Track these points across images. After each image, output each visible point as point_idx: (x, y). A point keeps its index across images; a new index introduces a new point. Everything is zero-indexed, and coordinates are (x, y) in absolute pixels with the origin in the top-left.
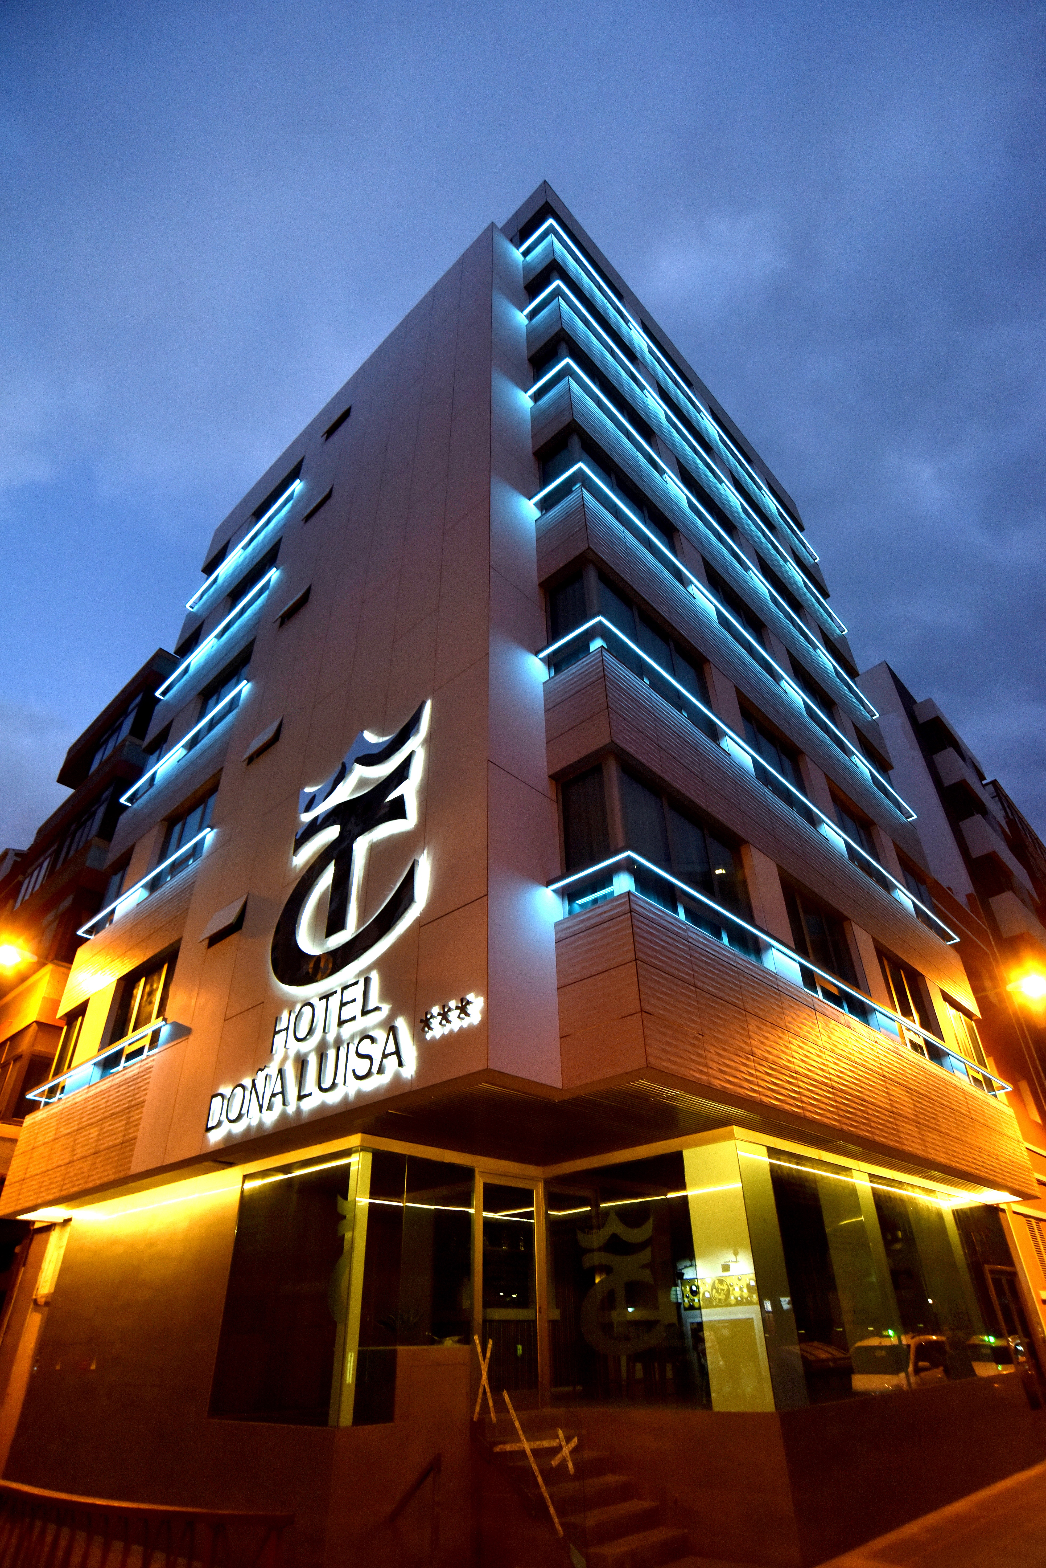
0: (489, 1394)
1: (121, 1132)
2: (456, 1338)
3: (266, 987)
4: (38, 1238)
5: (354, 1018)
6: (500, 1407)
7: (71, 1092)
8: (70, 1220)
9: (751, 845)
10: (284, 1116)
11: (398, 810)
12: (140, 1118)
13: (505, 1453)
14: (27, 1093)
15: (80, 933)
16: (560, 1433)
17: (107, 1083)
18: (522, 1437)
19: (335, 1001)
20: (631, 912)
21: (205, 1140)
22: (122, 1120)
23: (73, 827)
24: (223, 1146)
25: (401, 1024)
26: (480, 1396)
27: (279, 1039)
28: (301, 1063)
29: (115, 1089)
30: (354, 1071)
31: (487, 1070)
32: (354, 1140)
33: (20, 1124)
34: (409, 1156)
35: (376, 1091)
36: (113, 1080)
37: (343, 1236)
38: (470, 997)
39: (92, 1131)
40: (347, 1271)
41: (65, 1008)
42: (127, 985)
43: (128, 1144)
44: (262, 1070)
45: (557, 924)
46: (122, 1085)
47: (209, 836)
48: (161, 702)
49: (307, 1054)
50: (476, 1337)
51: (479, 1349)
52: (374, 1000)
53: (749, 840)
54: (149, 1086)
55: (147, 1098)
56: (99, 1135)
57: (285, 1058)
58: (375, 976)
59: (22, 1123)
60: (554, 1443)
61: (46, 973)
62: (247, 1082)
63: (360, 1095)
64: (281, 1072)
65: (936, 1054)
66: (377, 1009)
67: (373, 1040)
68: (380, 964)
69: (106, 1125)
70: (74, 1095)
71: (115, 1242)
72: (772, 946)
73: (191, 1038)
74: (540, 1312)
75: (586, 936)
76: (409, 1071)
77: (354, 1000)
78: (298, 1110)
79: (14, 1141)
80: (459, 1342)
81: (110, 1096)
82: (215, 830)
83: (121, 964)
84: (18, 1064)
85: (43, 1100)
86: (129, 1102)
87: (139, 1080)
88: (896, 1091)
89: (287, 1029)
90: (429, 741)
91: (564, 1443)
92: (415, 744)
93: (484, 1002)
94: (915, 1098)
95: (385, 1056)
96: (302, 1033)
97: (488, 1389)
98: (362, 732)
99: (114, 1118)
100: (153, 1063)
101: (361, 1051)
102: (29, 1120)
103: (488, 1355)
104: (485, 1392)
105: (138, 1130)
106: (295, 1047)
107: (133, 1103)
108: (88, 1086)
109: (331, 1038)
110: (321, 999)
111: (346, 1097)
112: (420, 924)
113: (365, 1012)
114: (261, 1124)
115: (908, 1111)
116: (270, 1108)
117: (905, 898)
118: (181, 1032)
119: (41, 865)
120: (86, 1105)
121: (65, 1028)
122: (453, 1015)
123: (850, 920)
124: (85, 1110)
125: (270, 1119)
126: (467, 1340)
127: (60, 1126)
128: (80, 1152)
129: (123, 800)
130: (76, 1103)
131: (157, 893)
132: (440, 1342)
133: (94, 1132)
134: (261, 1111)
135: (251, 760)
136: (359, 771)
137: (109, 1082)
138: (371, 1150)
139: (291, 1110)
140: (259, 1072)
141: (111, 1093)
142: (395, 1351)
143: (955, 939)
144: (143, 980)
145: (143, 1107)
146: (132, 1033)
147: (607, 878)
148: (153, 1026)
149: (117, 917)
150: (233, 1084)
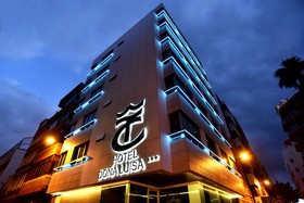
1: (77, 178)
5: (132, 158)
7: (64, 169)
8: (61, 195)
10: (116, 176)
12: (81, 175)
14: (53, 169)
15: (65, 137)
20: (186, 141)
21: (97, 180)
22: (77, 175)
24: (102, 182)
25: (142, 160)
27: (114, 161)
28: (120, 166)
30: (132, 168)
31: (162, 170)
35: (137, 173)
36: (74, 167)
38: (157, 156)
41: (62, 152)
42: (76, 149)
43: (79, 180)
45: (170, 143)
46: (76, 169)
52: (136, 155)
53: (201, 128)
54: (83, 169)
57: (116, 165)
58: (135, 150)
59: (52, 175)
61: (58, 144)
62: (107, 169)
63: (133, 173)
64: (115, 168)
65: (229, 169)
67: (136, 163)
69: (73, 176)
71: (72, 199)
72: (205, 148)
73: (93, 160)
76: (144, 169)
77: (132, 155)
78: (119, 176)
79: (51, 179)
81: (73, 170)
83: (75, 145)
84: (51, 162)
85: (57, 170)
86: (79, 172)
88: (225, 176)
90: (146, 106)
92: (142, 107)
93: (160, 157)
95: (139, 166)
98: (130, 103)
100: (84, 164)
101: (134, 165)
105: (81, 178)
106: (118, 163)
108: (68, 168)
109: (126, 162)
110: (124, 154)
111: (130, 173)
112: (145, 141)
114: (110, 178)
115: (226, 179)
116: (113, 175)
117: (223, 139)
118: (90, 159)
119: (55, 123)
120: (68, 172)
121: (62, 156)
122: (154, 159)
127: (62, 176)
128: (67, 181)
133: (70, 178)
136: (130, 111)
138: (130, 183)
140: (110, 168)
144: (80, 147)
146: (78, 158)
147: (180, 134)
148: (83, 157)
149: (74, 135)
150: (104, 170)
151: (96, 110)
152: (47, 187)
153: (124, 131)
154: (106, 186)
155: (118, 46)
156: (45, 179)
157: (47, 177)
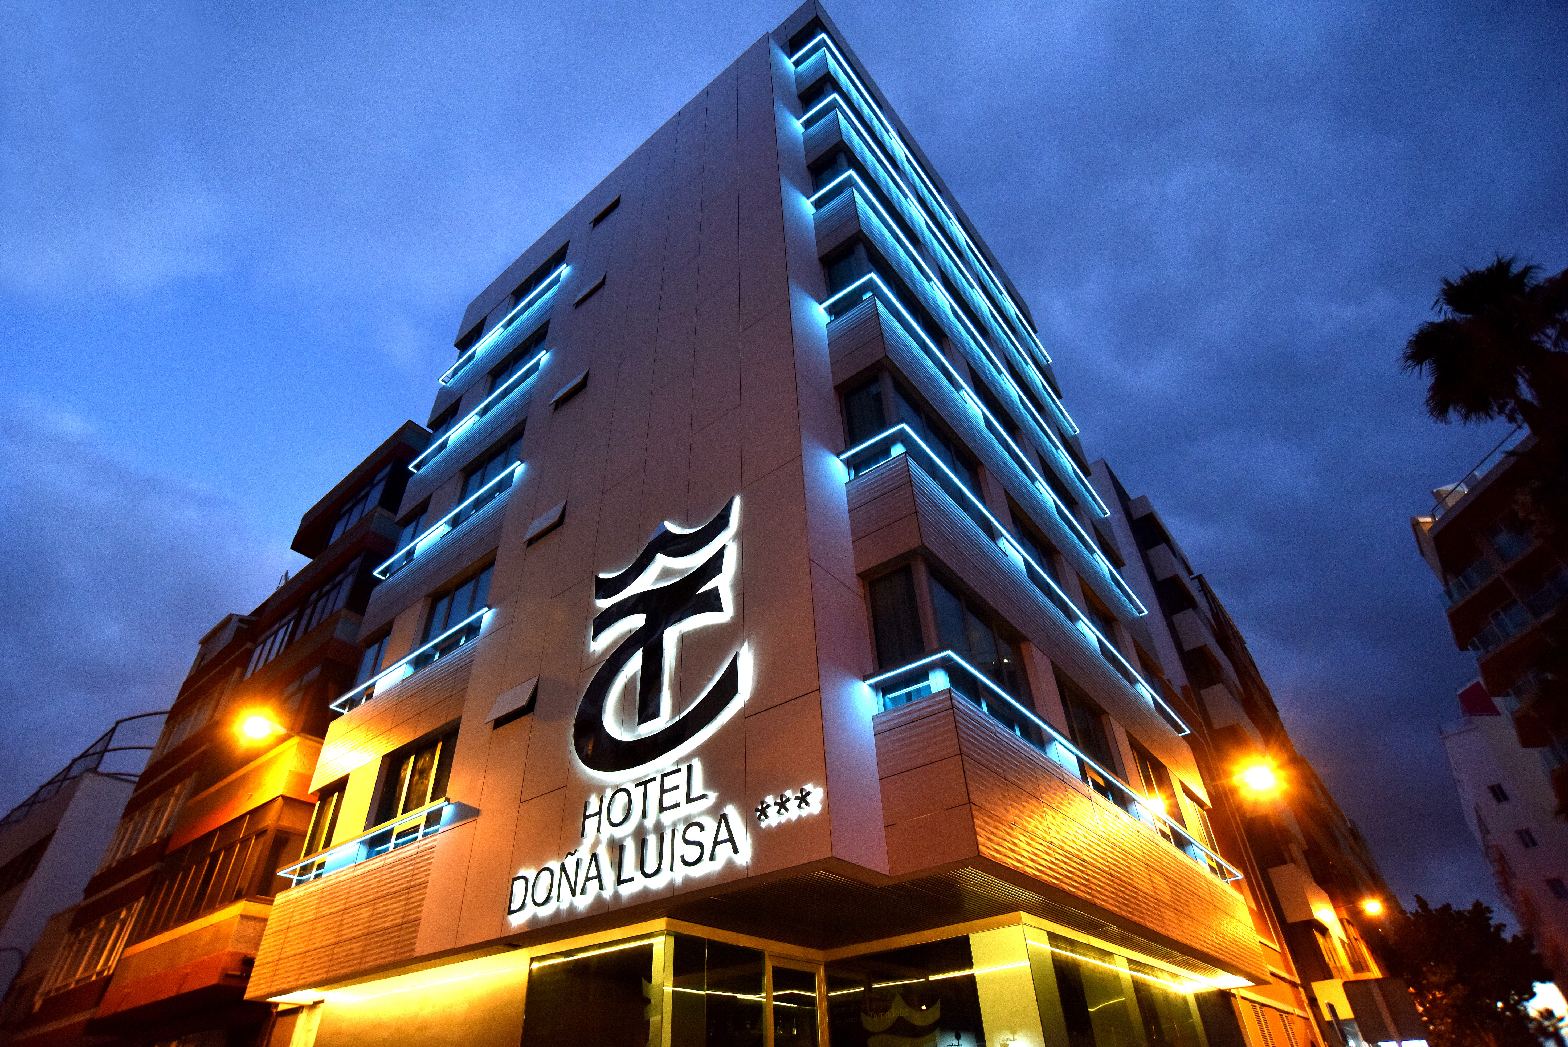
1: (399, 912)
3: (569, 771)
4: (281, 1021)
5: (677, 805)
7: (333, 870)
8: (322, 1002)
9: (1031, 644)
10: (599, 900)
11: (712, 602)
12: (423, 899)
14: (277, 870)
15: (333, 706)
17: (377, 862)
19: (654, 787)
20: (953, 708)
21: (504, 923)
22: (399, 901)
23: (314, 596)
24: (527, 929)
25: (731, 811)
27: (591, 824)
28: (617, 848)
29: (388, 868)
30: (682, 857)
31: (833, 858)
32: (661, 924)
33: (271, 903)
34: (709, 940)
36: (385, 859)
39: (362, 911)
41: (317, 782)
42: (393, 762)
43: (411, 925)
44: (572, 854)
45: (875, 718)
46: (397, 865)
47: (487, 615)
48: (415, 476)
49: (622, 840)
52: (698, 788)
53: (1030, 638)
54: (431, 866)
55: (430, 878)
56: (372, 915)
57: (597, 843)
58: (697, 763)
59: (273, 901)
62: (554, 865)
63: (687, 880)
64: (594, 856)
65: (1181, 842)
66: (703, 796)
67: (702, 827)
68: (702, 752)
69: (381, 907)
70: (337, 873)
71: (379, 1025)
72: (1055, 739)
73: (480, 819)
75: (906, 730)
76: (744, 858)
77: (677, 787)
78: (616, 895)
79: (265, 920)
81: (382, 876)
82: (493, 610)
83: (386, 741)
84: (262, 839)
85: (295, 878)
86: (407, 882)
87: (418, 860)
88: (1158, 879)
89: (599, 814)
90: (741, 536)
92: (726, 538)
93: (824, 793)
94: (1171, 886)
95: (716, 843)
96: (617, 817)
98: (663, 522)
99: (391, 899)
100: (436, 843)
101: (688, 837)
102: (280, 898)
105: (421, 911)
106: (607, 831)
107: (413, 883)
108: (354, 864)
109: (649, 823)
110: (637, 785)
111: (672, 883)
112: (744, 715)
113: (689, 800)
114: (572, 909)
115: (1167, 898)
116: (583, 892)
117: (1145, 692)
118: (466, 813)
120: (353, 884)
121: (318, 804)
122: (792, 804)
123: (1108, 713)
124: (352, 889)
125: (583, 903)
127: (321, 905)
128: (347, 933)
130: (340, 882)
131: (426, 670)
133: (365, 913)
134: (574, 895)
135: (531, 542)
136: (663, 561)
137: (381, 861)
138: (673, 934)
139: (607, 894)
140: (569, 856)
141: (384, 872)
143: (1186, 732)
144: (412, 758)
145: (425, 887)
146: (403, 813)
147: (922, 674)
148: (429, 806)
149: (377, 692)
150: (536, 867)
151: (487, 563)
152: (249, 961)
153: (634, 664)
154: (554, 954)
155: (594, 226)
156: (236, 925)
157: (244, 917)
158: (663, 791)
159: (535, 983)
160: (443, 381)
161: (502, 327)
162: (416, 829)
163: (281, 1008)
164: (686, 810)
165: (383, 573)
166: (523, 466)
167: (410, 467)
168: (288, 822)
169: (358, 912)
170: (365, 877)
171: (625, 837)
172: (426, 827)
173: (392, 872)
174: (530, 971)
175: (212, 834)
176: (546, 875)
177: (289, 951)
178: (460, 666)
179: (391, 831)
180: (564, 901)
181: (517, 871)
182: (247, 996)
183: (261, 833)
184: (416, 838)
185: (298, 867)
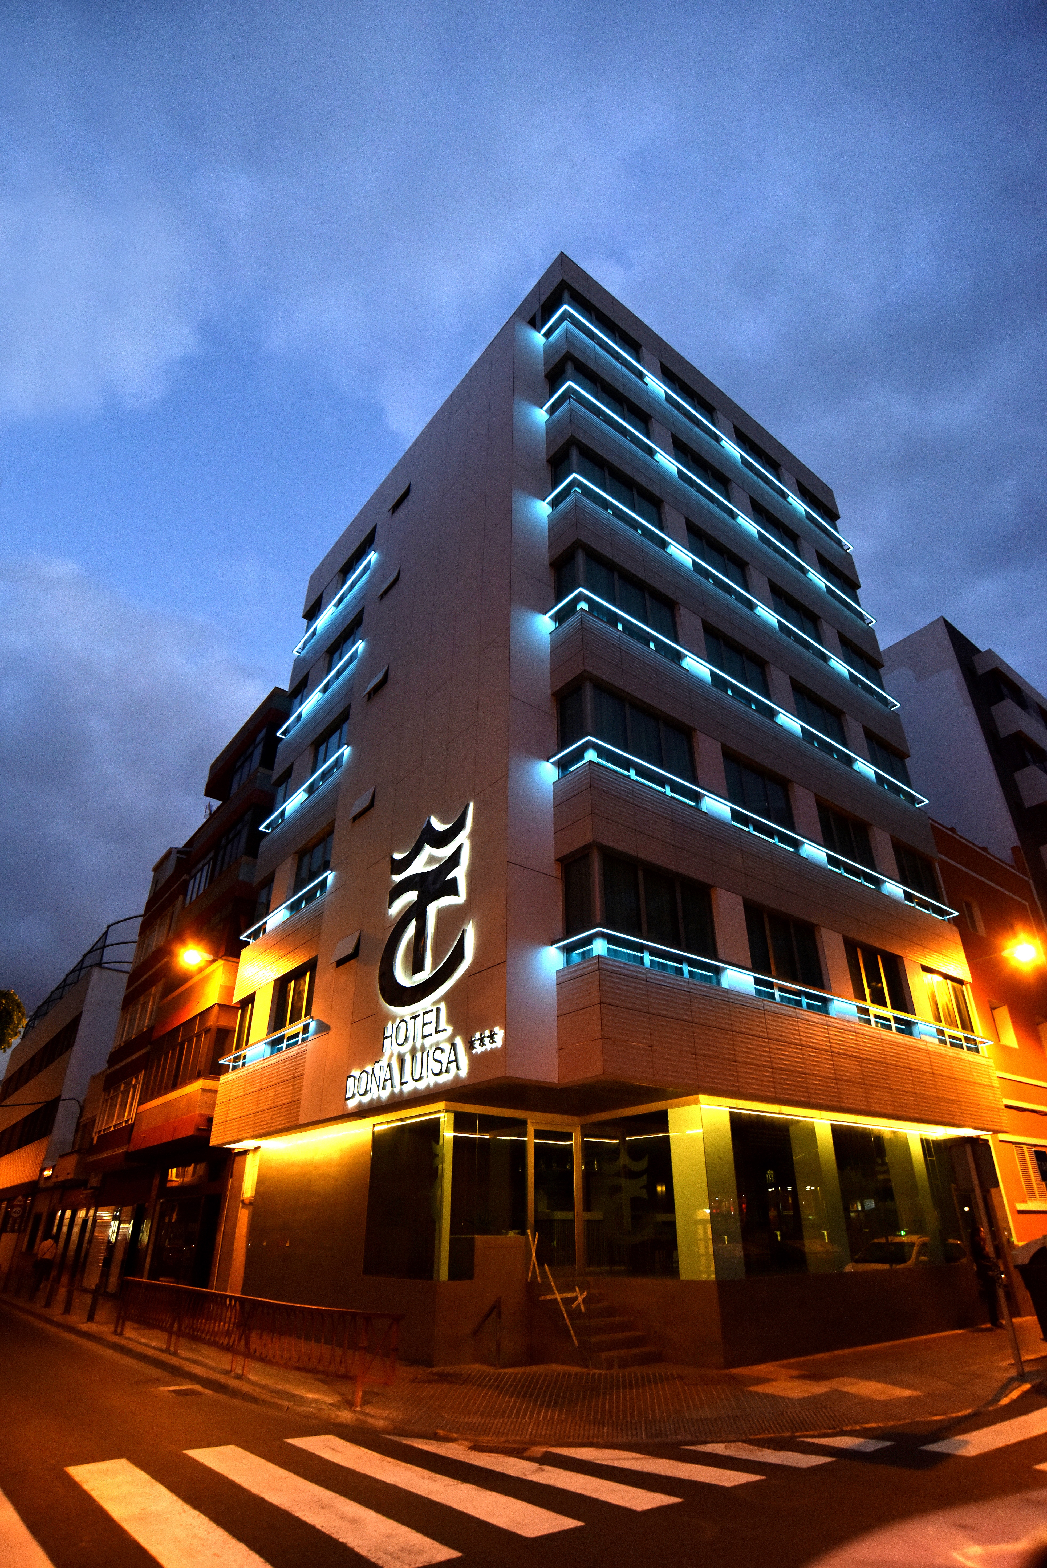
0: (536, 1266)
1: (289, 1094)
2: (516, 1231)
3: (376, 1003)
4: (236, 1160)
5: (431, 1035)
6: (544, 1274)
7: (251, 1061)
8: (259, 1148)
9: (720, 888)
10: (393, 1093)
11: (453, 888)
12: (302, 1086)
13: (546, 1301)
14: (219, 1060)
15: (242, 938)
16: (577, 1289)
17: (276, 1058)
18: (556, 1292)
19: (419, 1021)
20: (599, 970)
21: (345, 1105)
22: (290, 1086)
23: (224, 840)
24: (357, 1110)
25: (458, 1041)
26: (532, 1267)
27: (387, 1042)
28: (402, 1060)
29: (283, 1063)
30: (432, 1070)
31: (505, 1078)
32: (441, 1105)
33: (217, 1081)
34: (477, 1113)
35: (445, 1084)
36: (280, 1057)
37: (437, 1167)
38: (497, 1029)
39: (270, 1091)
40: (440, 1189)
41: (238, 997)
42: (281, 984)
43: (296, 1103)
44: (377, 1062)
45: (558, 972)
46: (288, 1060)
47: (330, 876)
48: (283, 742)
49: (404, 1055)
50: (529, 1231)
51: (531, 1239)
52: (443, 1024)
53: (718, 884)
54: (306, 1064)
55: (305, 1072)
56: (274, 1095)
57: (391, 1056)
58: (443, 1006)
59: (219, 1081)
60: (574, 1295)
61: (220, 966)
62: (368, 1068)
63: (436, 1084)
64: (389, 1065)
65: (906, 1026)
66: (444, 1030)
67: (443, 1051)
68: (446, 998)
69: (278, 1089)
70: (254, 1064)
71: (291, 1165)
72: (729, 970)
73: (331, 1033)
74: (577, 1215)
75: (574, 983)
76: (464, 1073)
77: (431, 1023)
78: (401, 1091)
79: (216, 1094)
80: (518, 1234)
81: (280, 1068)
82: (334, 873)
83: (276, 969)
84: (209, 1035)
85: (231, 1064)
86: (293, 1073)
87: (298, 1059)
89: (391, 1036)
90: (472, 836)
91: (579, 1295)
92: (463, 838)
93: (503, 1034)
94: (864, 1065)
95: (450, 1062)
96: (400, 1040)
97: (536, 1263)
99: (284, 1084)
100: (307, 1047)
101: (435, 1057)
102: (223, 1079)
103: (536, 1241)
104: (534, 1264)
105: (301, 1094)
106: (397, 1049)
107: (296, 1074)
108: (262, 1059)
109: (418, 1046)
110: (411, 1019)
111: (429, 1085)
112: (468, 974)
113: (437, 1032)
114: (379, 1098)
116: (384, 1088)
117: (895, 890)
118: (323, 1028)
119: (202, 869)
120: (263, 1072)
121: (240, 1012)
122: (487, 1040)
123: (820, 926)
124: (263, 1076)
125: (385, 1095)
126: (524, 1233)
127: (247, 1085)
128: (262, 1106)
129: (261, 828)
130: (256, 1070)
131: (298, 915)
132: (506, 1234)
133: (271, 1093)
134: (378, 1090)
135: (355, 819)
136: (428, 850)
137: (278, 1057)
138: (452, 1110)
139: (397, 1090)
140: (376, 1064)
141: (280, 1066)
142: (473, 1239)
143: (954, 914)
144: (293, 982)
145: (303, 1078)
146: (289, 1024)
147: (588, 941)
148: (304, 1020)
149: (269, 928)
150: (361, 1069)
151: (330, 831)
152: (210, 1120)
153: (411, 931)
154: (383, 1123)
155: (393, 512)
156: (199, 1095)
157: (204, 1090)
158: (424, 1024)
159: (377, 1140)
160: (297, 652)
161: (333, 606)
162: (297, 1035)
163: (236, 1151)
164: (436, 1038)
165: (267, 827)
166: (349, 748)
167: (279, 734)
168: (223, 1023)
169: (267, 1092)
170: (270, 1068)
171: (406, 1053)
172: (303, 1034)
173: (284, 1066)
174: (374, 1132)
175: (178, 1028)
176: (364, 1074)
177: (231, 1116)
178: (316, 915)
179: (283, 1036)
180: (374, 1094)
181: (350, 1072)
182: (211, 1144)
183: (208, 1031)
184: (297, 1042)
185: (232, 1057)
